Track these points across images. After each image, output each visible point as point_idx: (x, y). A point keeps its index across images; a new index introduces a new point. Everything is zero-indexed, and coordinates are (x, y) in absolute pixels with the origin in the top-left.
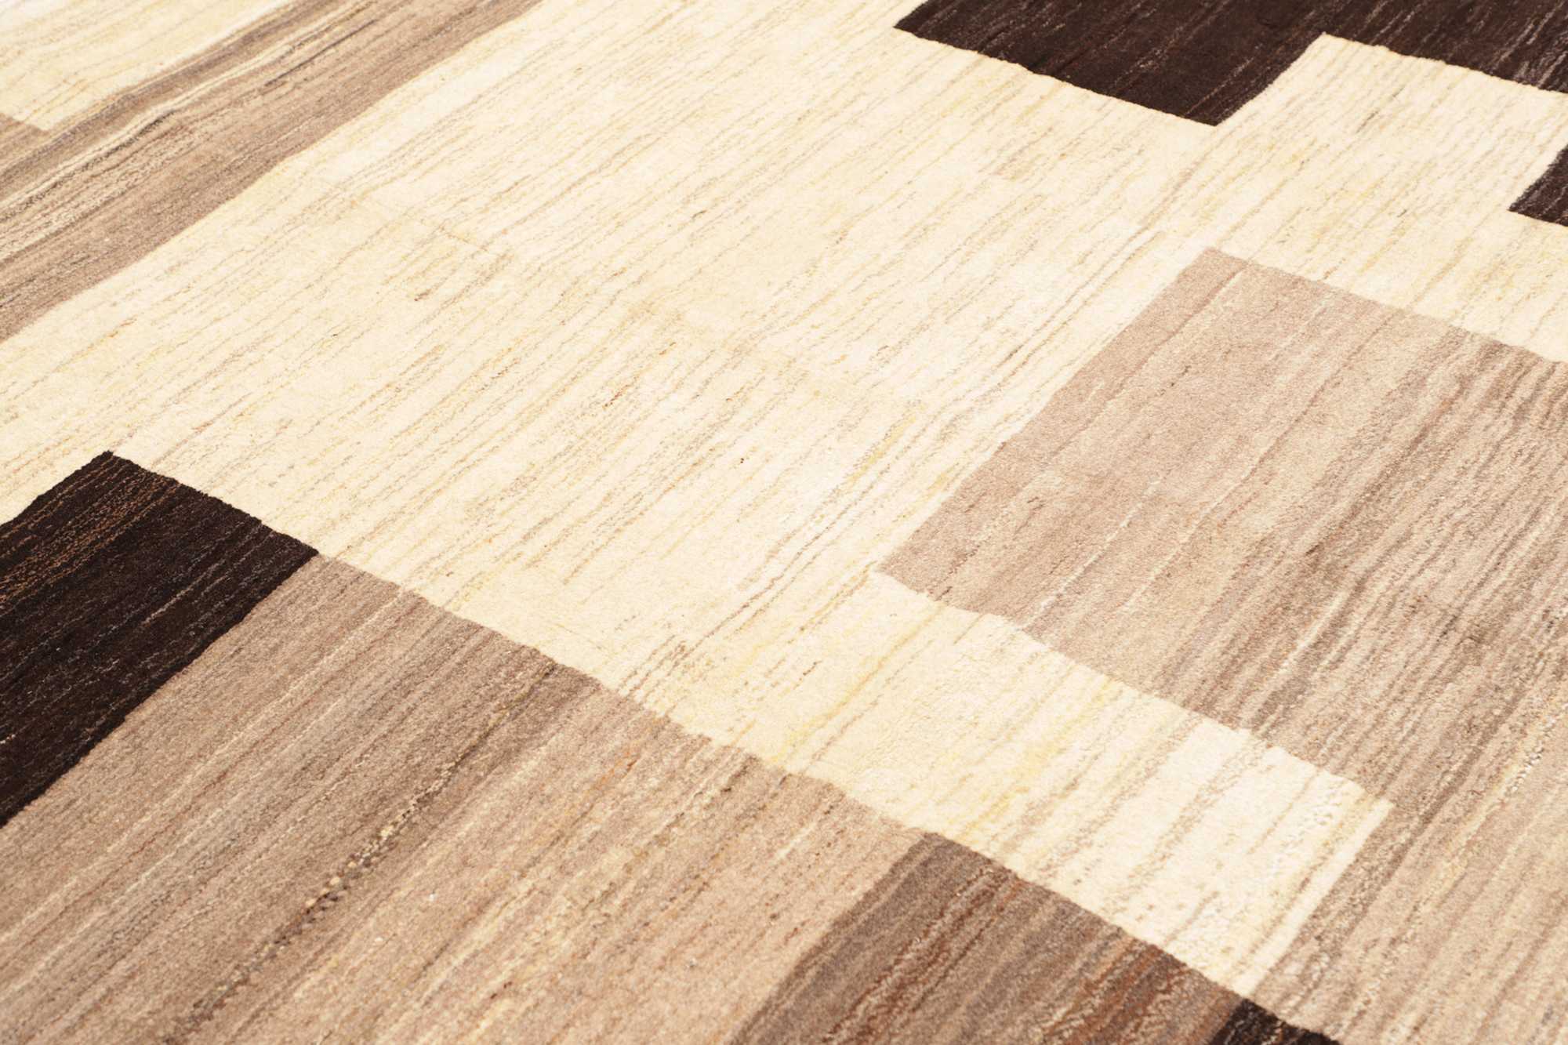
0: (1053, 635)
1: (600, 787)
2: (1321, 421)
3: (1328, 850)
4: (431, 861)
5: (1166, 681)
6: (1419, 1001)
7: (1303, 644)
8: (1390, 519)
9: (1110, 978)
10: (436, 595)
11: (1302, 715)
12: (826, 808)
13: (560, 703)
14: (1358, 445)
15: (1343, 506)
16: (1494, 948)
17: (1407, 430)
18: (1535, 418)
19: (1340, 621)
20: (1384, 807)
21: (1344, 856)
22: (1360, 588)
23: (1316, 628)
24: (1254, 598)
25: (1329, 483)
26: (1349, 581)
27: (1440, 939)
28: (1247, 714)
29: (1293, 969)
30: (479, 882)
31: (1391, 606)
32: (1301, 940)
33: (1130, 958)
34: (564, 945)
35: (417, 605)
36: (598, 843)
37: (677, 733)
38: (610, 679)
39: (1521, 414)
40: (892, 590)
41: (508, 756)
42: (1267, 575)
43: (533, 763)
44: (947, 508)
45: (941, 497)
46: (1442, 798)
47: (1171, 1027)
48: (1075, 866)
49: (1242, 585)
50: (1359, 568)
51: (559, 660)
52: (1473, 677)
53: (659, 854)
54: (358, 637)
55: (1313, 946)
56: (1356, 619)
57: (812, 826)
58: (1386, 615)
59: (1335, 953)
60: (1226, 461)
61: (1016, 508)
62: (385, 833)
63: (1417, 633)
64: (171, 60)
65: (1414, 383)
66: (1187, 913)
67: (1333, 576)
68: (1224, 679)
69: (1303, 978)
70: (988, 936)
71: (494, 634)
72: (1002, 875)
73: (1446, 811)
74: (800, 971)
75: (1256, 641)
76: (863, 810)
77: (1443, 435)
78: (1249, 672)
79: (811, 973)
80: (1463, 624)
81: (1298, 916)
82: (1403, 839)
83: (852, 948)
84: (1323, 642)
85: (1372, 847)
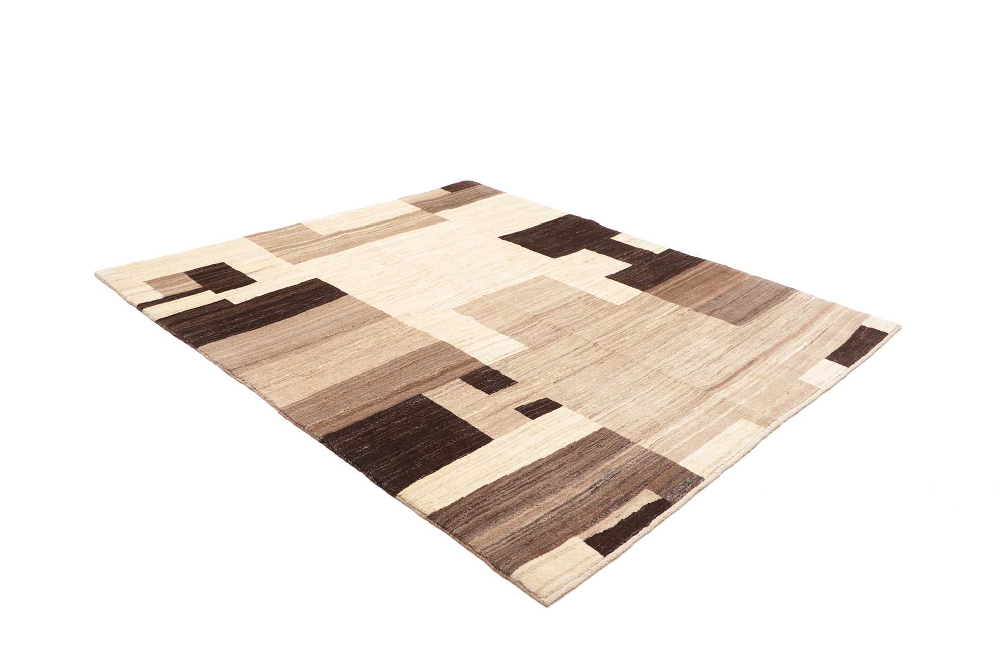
0: (480, 321)
1: (386, 329)
2: (548, 300)
3: (514, 351)
5: (497, 329)
6: (517, 370)
7: (526, 328)
8: (553, 314)
9: (464, 360)
10: (367, 302)
11: (519, 336)
12: (425, 335)
13: (383, 318)
14: (553, 304)
15: (546, 311)
16: (535, 365)
17: (565, 303)
18: (589, 304)
19: (535, 325)
20: (528, 348)
21: (516, 352)
22: (541, 321)
23: (530, 326)
24: (521, 320)
25: (546, 307)
26: (539, 320)
27: (526, 363)
28: (510, 334)
29: (498, 363)
30: (358, 337)
32: (502, 360)
33: (470, 359)
34: (370, 346)
35: (363, 303)
36: (383, 335)
37: (403, 324)
38: (394, 316)
39: (587, 303)
40: (454, 313)
41: (371, 323)
42: (525, 318)
43: (375, 324)
44: (470, 303)
45: (469, 301)
46: (538, 348)
47: (472, 367)
48: (466, 347)
49: (520, 318)
50: (542, 318)
51: (386, 313)
52: (555, 334)
53: (392, 338)
54: (352, 306)
55: (503, 361)
56: (537, 326)
57: (421, 338)
58: (544, 325)
59: (507, 362)
60: (526, 303)
61: (483, 304)
62: (345, 329)
63: (548, 328)
64: (351, 228)
65: (571, 297)
66: (483, 355)
67: (537, 319)
68: (508, 330)
69: (499, 365)
70: (446, 353)
71: (375, 308)
72: (452, 347)
73: (538, 350)
74: (410, 353)
75: (518, 326)
76: (432, 337)
77: (571, 304)
78: (513, 329)
80: (556, 328)
81: (503, 358)
82: (528, 352)
83: (420, 352)
84: (530, 328)
85: (522, 352)
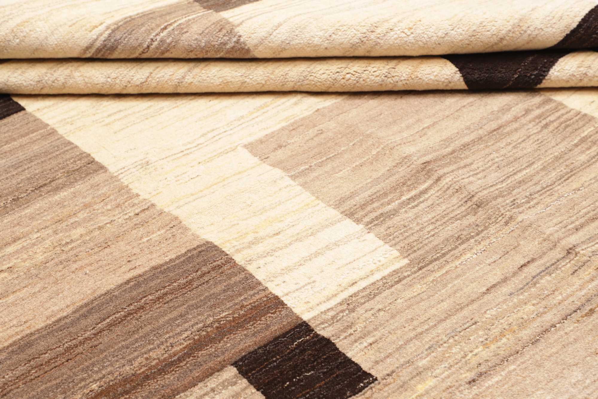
0: (301, 180)
1: (86, 206)
2: (457, 119)
3: (372, 273)
4: (6, 221)
5: (338, 204)
6: (378, 334)
7: (404, 198)
8: (466, 157)
9: (253, 305)
10: (61, 131)
11: (389, 223)
12: (172, 226)
13: (87, 175)
14: (468, 128)
15: (450, 149)
16: (423, 318)
17: (494, 125)
18: (551, 128)
19: (425, 191)
20: (406, 261)
21: (378, 276)
22: (439, 179)
23: (413, 193)
24: (393, 179)
25: (449, 140)
26: (435, 177)
27: (399, 312)
28: (367, 219)
29: (332, 313)
30: (19, 231)
31: (448, 188)
32: (341, 304)
33: (265, 299)
34: (40, 258)
35: (53, 132)
36: (75, 225)
37: (129, 191)
38: (112, 169)
39: (546, 126)
40: (245, 154)
41: (57, 189)
42: (402, 171)
43: (65, 193)
44: (283, 129)
45: (284, 124)
46: (431, 262)
47: (268, 326)
48: (261, 262)
49: (390, 172)
50: (441, 172)
51: (97, 159)
52: (471, 219)
53: (97, 233)
54: (24, 140)
55: (345, 307)
56: (432, 192)
57: (163, 231)
58: (445, 192)
59: (353, 310)
60: (408, 127)
61: (312, 132)
63: (454, 200)
65: (505, 109)
66: (297, 287)
67: (429, 174)
68: (363, 206)
69: (333, 318)
70: (211, 282)
71: (76, 147)
72: (230, 260)
73: (430, 267)
74: (128, 282)
75: (386, 194)
76: (187, 229)
77: (508, 129)
78: (375, 205)
79: (132, 284)
80: (475, 199)
81: (345, 295)
82: (406, 274)
83: (153, 277)
84: (413, 199)
85: (391, 275)
